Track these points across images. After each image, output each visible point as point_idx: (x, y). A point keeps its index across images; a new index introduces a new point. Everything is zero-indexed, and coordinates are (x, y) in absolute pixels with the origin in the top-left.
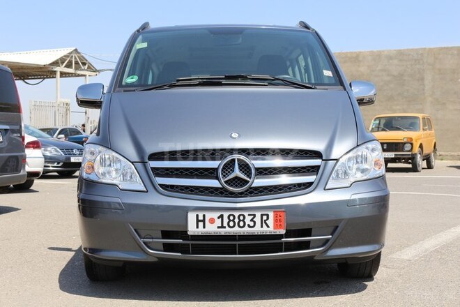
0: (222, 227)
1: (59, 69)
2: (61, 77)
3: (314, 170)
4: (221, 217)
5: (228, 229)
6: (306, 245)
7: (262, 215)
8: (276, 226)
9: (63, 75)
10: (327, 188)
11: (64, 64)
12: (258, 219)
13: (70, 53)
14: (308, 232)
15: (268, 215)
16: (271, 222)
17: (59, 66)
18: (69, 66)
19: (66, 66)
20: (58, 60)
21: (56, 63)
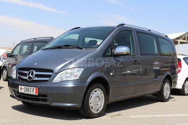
0: (25, 91)
1: (179, 41)
2: (180, 44)
3: (49, 76)
4: (25, 88)
5: (26, 92)
6: (46, 100)
7: (33, 89)
8: (36, 92)
9: (181, 43)
10: (52, 82)
11: (182, 39)
12: (32, 90)
13: (185, 34)
14: (46, 96)
15: (34, 89)
16: (35, 91)
17: (180, 39)
18: (184, 39)
19: (183, 39)
20: (179, 37)
21: (178, 38)
